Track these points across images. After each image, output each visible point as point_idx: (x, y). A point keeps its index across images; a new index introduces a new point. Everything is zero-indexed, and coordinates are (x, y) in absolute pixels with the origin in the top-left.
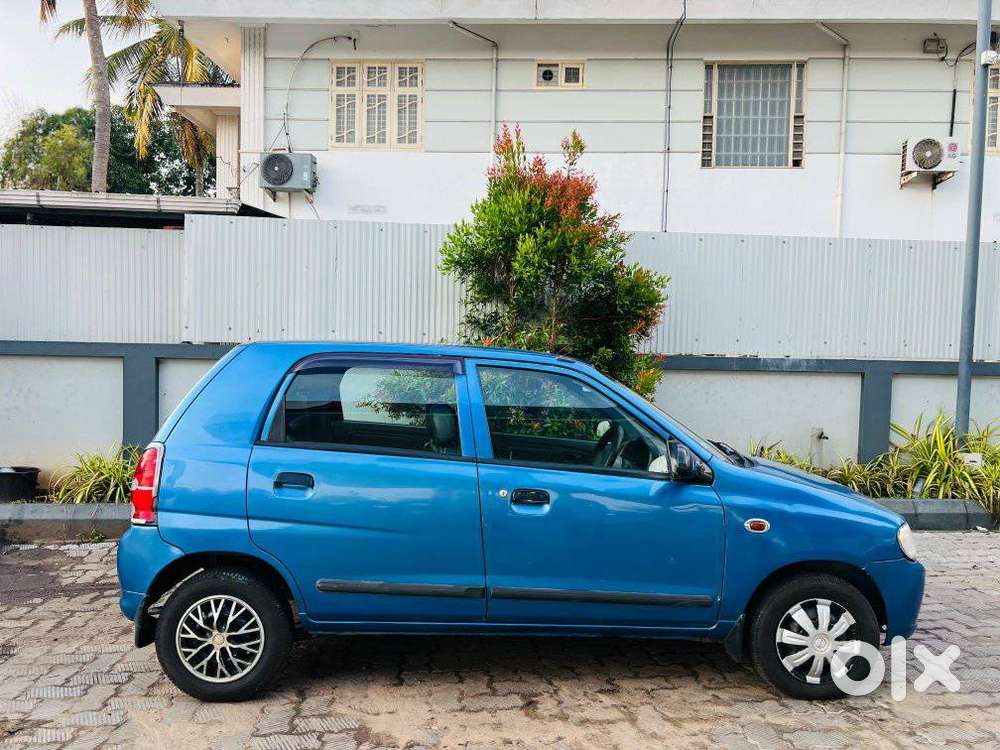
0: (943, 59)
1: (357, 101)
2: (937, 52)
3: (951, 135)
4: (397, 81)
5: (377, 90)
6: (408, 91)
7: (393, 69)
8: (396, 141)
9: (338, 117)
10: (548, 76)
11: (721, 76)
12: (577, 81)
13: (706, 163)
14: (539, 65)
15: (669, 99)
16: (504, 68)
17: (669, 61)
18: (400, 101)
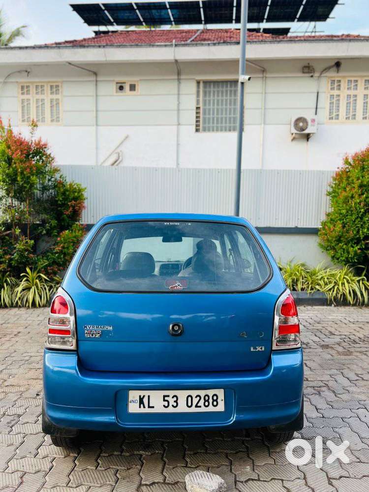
0: (312, 76)
1: (31, 102)
2: (308, 73)
3: (316, 114)
4: (49, 92)
5: (40, 97)
6: (55, 97)
7: (47, 85)
8: (50, 121)
9: (23, 110)
10: (121, 88)
11: (205, 87)
12: (135, 90)
13: (197, 130)
14: (117, 83)
15: (178, 98)
16: (100, 85)
17: (179, 80)
18: (51, 102)
